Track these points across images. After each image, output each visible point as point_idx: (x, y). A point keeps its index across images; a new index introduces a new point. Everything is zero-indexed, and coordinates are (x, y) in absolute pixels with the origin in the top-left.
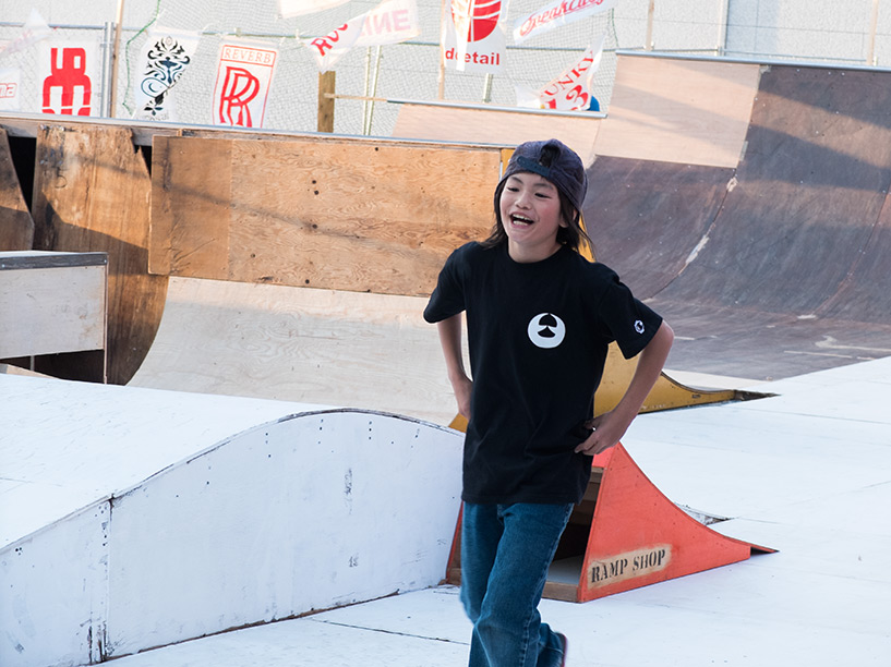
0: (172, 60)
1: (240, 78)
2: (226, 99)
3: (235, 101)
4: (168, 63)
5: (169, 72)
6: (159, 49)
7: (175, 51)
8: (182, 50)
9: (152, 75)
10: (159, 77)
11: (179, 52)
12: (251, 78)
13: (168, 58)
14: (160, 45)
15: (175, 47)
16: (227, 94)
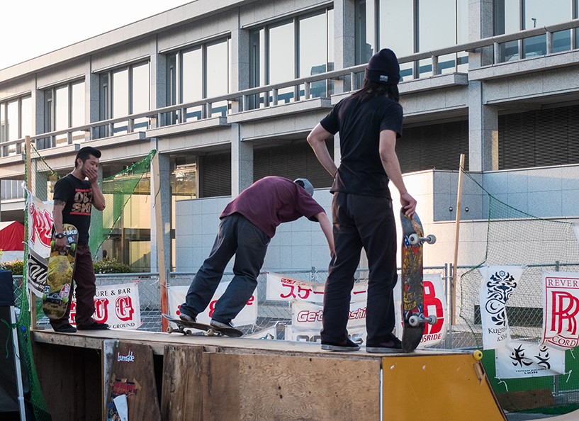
0: (506, 285)
1: (563, 298)
2: (557, 314)
3: (565, 315)
4: (503, 287)
5: (505, 293)
6: (495, 279)
7: (508, 279)
8: (512, 279)
9: (493, 297)
10: (498, 298)
11: (510, 280)
12: (572, 298)
13: (504, 284)
14: (495, 277)
15: (507, 277)
16: (557, 310)
